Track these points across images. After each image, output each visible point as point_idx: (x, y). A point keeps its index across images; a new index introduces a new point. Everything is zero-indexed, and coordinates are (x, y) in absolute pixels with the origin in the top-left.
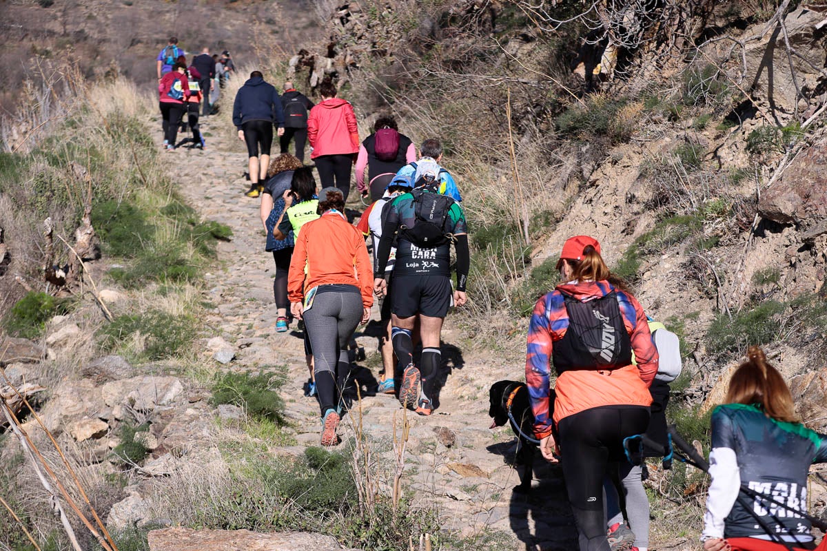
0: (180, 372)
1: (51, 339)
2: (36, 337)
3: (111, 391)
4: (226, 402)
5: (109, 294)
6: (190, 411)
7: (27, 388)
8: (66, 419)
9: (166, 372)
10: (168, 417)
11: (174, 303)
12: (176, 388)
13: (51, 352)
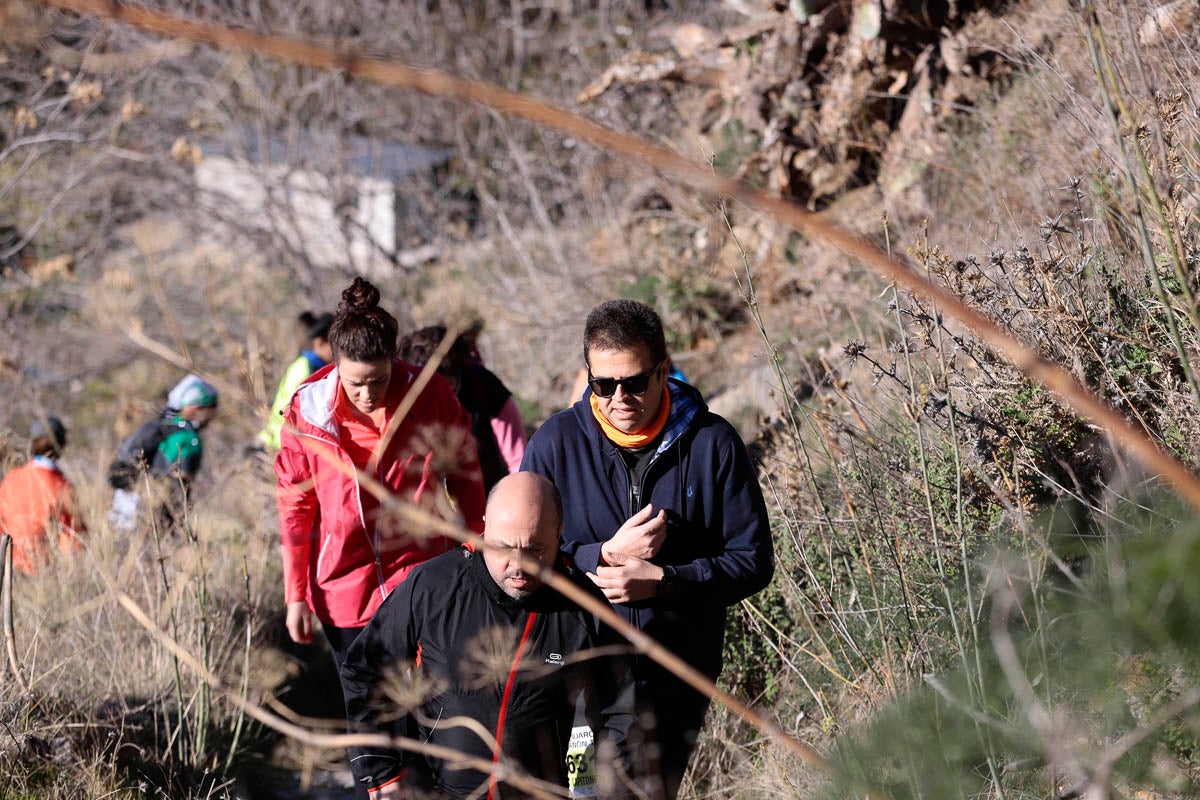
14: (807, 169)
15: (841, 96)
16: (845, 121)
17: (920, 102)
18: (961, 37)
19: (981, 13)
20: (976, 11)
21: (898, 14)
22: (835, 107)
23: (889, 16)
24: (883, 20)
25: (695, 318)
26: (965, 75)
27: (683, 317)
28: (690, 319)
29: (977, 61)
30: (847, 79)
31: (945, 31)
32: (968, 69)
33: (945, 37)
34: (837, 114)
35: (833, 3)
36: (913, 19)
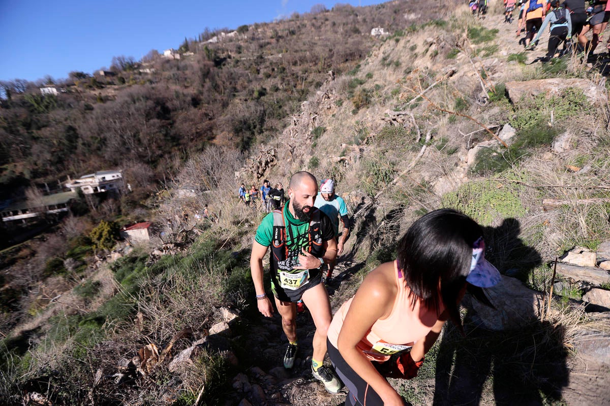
0: (495, 57)
1: (458, 58)
2: (454, 58)
3: (477, 64)
4: (512, 60)
5: (473, 46)
6: (502, 64)
7: (454, 69)
8: (465, 73)
9: (492, 58)
10: (495, 66)
11: (492, 44)
12: (496, 60)
13: (458, 62)
16: (261, 172)
17: (267, 169)
30: (261, 169)
35: (260, 163)
36: (267, 163)
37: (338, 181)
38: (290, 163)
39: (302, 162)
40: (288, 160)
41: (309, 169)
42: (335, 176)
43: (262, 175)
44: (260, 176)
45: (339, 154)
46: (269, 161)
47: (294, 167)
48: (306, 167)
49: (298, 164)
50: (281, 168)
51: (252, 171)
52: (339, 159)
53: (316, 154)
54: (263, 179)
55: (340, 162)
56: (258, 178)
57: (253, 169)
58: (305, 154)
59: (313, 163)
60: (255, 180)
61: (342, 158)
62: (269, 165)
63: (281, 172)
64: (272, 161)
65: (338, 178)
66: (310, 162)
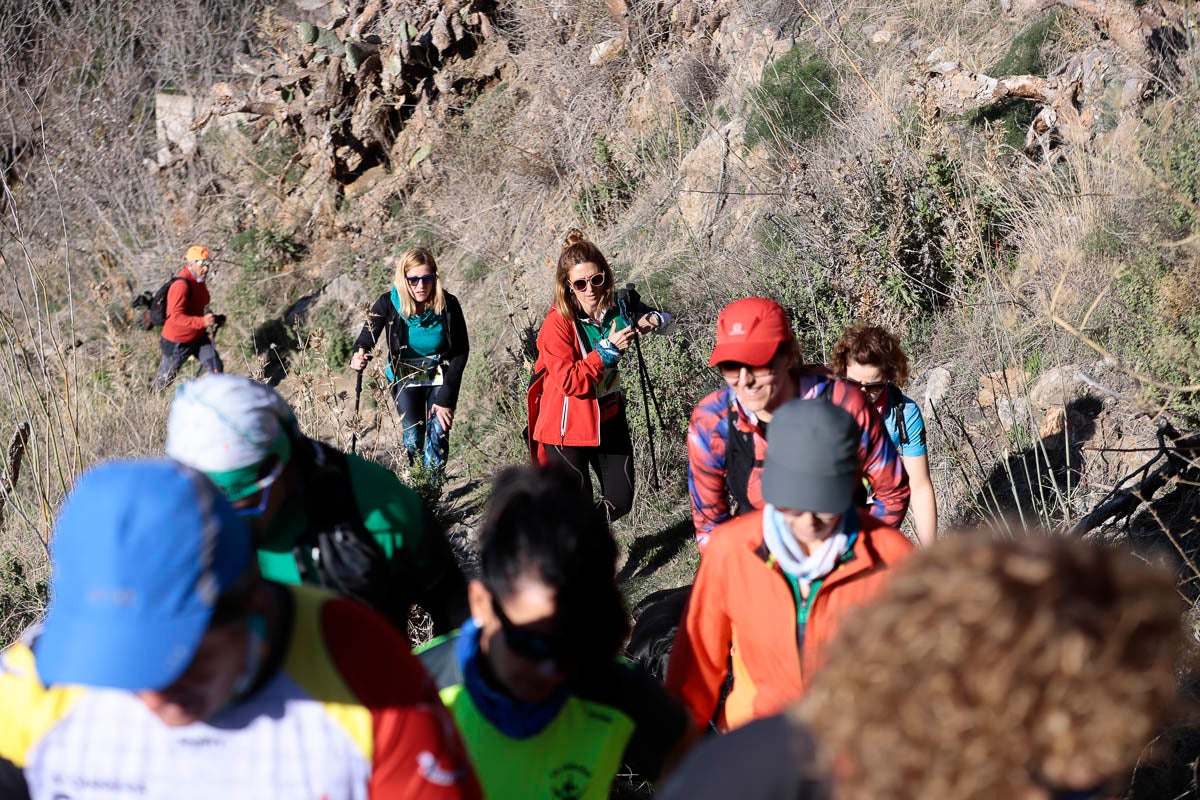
14: (344, 157)
15: (363, 112)
16: (367, 127)
17: (422, 110)
18: (444, 72)
19: (455, 58)
20: (453, 56)
21: (410, 60)
22: (360, 119)
23: (406, 61)
24: (403, 63)
25: (281, 252)
26: (450, 93)
27: (273, 252)
28: (278, 252)
29: (458, 85)
30: (367, 102)
31: (435, 69)
32: (453, 89)
33: (436, 72)
34: (362, 124)
35: (369, 56)
36: (421, 62)
37: (959, 273)
38: (615, 74)
39: (704, 82)
40: (599, 52)
41: (750, 142)
42: (935, 228)
43: (374, 155)
44: (354, 161)
45: (997, 45)
46: (440, 43)
47: (642, 110)
48: (735, 126)
49: (669, 96)
50: (531, 112)
51: (294, 120)
52: (988, 90)
53: (820, 32)
54: (377, 185)
55: (992, 113)
56: (342, 174)
57: (302, 104)
58: (735, 25)
59: (787, 96)
60: (315, 192)
61: (1015, 83)
62: (441, 81)
63: (532, 143)
64: (466, 46)
65: (961, 244)
66: (769, 90)
